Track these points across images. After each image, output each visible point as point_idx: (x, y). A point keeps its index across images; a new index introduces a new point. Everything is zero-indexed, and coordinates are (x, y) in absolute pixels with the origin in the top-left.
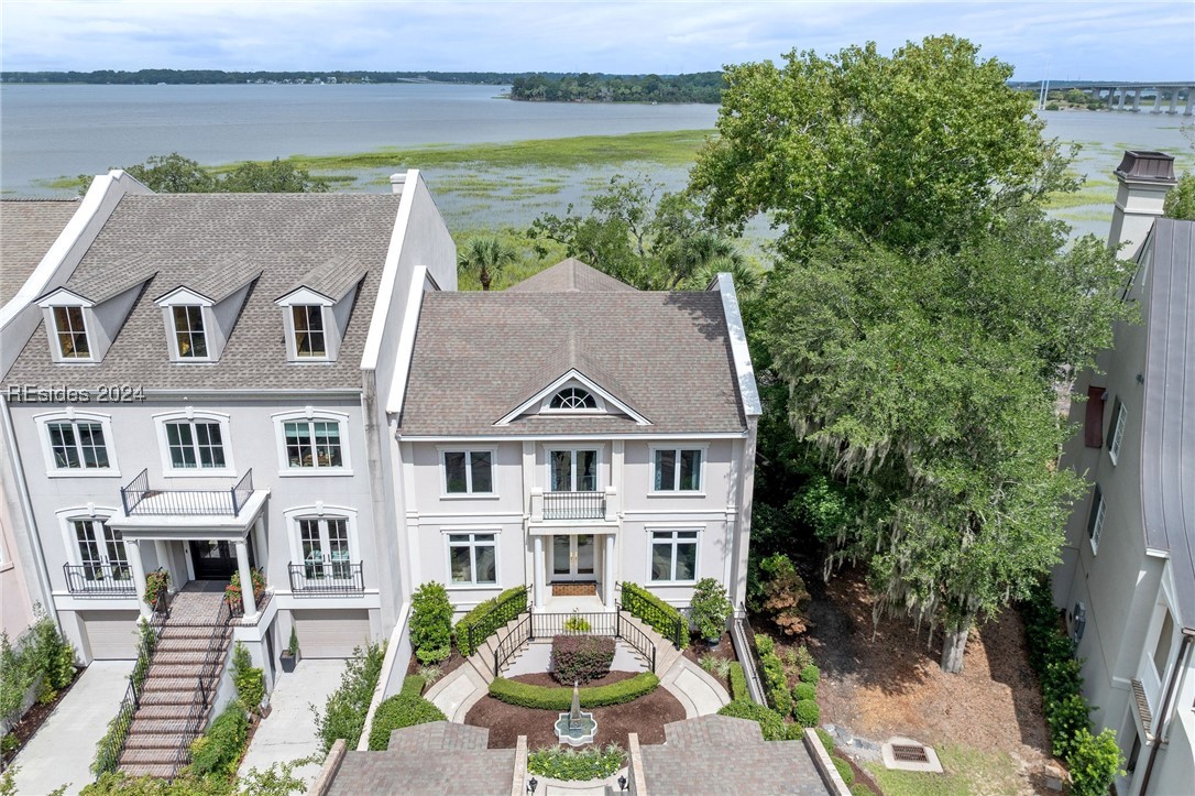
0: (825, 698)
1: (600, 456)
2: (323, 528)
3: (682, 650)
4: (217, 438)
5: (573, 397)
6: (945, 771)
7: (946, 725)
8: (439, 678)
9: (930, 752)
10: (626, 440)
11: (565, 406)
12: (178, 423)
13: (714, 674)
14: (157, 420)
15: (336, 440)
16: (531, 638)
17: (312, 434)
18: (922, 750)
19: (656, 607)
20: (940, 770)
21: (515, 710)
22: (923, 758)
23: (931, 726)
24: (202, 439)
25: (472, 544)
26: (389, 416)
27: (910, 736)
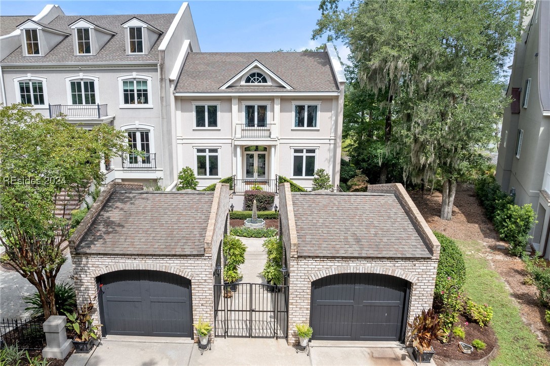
1: (268, 108)
2: (138, 136)
4: (93, 89)
5: (256, 77)
10: (281, 96)
11: (252, 82)
12: (76, 81)
14: (67, 80)
15: (146, 90)
16: (234, 193)
17: (135, 88)
24: (86, 90)
25: (207, 154)
26: (171, 81)
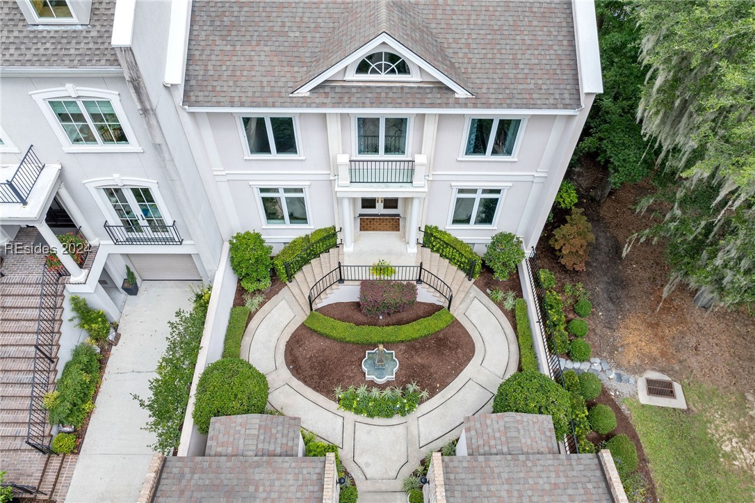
0: (594, 330)
1: (410, 123)
2: (128, 193)
3: (473, 280)
5: (383, 62)
6: (689, 409)
7: (693, 362)
8: (261, 304)
9: (677, 388)
10: (440, 115)
11: (374, 71)
13: (500, 305)
16: (341, 281)
17: (84, 111)
18: (670, 385)
19: (454, 248)
20: (685, 407)
21: (328, 342)
22: (671, 394)
23: (681, 362)
25: (282, 195)
26: (169, 89)
27: (662, 371)
